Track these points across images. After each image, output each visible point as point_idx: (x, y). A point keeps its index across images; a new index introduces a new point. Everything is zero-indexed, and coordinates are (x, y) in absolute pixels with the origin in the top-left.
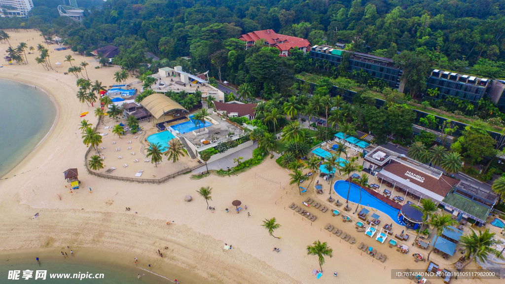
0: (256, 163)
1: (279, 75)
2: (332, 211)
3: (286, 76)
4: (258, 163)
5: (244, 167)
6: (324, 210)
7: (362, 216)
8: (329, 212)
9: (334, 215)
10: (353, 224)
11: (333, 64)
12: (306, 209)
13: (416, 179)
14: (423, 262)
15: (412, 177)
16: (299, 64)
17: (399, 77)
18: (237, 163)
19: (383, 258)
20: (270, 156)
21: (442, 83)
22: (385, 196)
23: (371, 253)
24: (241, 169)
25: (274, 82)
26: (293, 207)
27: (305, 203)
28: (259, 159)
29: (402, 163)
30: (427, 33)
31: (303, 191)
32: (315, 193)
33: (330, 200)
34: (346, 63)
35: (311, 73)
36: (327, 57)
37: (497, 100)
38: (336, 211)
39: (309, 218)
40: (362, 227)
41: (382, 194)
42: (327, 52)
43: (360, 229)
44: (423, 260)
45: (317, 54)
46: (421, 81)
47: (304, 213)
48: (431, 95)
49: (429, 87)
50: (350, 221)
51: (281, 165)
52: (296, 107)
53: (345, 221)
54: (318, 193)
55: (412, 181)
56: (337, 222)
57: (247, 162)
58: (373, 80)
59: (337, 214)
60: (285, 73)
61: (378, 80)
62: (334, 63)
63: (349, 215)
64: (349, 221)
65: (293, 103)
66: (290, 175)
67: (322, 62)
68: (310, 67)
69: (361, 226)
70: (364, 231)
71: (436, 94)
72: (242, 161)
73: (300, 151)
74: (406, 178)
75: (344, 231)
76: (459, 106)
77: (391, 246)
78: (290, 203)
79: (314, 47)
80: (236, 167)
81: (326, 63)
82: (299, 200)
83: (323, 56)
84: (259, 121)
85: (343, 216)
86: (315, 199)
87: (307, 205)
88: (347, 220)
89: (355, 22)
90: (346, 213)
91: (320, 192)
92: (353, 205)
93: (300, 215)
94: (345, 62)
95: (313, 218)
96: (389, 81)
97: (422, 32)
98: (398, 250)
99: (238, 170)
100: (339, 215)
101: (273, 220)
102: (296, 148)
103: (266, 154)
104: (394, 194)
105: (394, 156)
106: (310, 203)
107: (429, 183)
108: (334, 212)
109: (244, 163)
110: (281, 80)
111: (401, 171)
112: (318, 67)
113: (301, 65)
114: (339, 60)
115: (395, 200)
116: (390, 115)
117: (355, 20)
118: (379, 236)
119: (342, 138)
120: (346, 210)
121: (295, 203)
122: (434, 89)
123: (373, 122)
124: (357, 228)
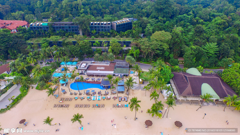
0: (24, 95)
1: (16, 43)
2: (74, 98)
3: (21, 43)
4: (26, 94)
5: (18, 101)
6: (71, 100)
7: (88, 94)
8: (73, 100)
9: (76, 100)
10: (86, 99)
11: (45, 31)
12: (62, 104)
13: (101, 69)
14: (117, 99)
15: (100, 69)
16: (26, 35)
17: (78, 29)
18: (11, 101)
19: (103, 106)
20: (31, 88)
21: (96, 27)
22: (93, 81)
23: (98, 107)
24: (16, 102)
25: (15, 48)
26: (55, 106)
27: (60, 102)
28: (25, 92)
29: (94, 65)
30: (82, 8)
31: (56, 97)
33: (71, 94)
34: (52, 29)
35: (35, 38)
36: (41, 28)
37: (115, 29)
38: (76, 97)
39: (66, 107)
40: (90, 98)
41: (92, 81)
42: (39, 25)
43: (89, 99)
44: (116, 98)
45: (35, 28)
46: (88, 28)
47: (62, 106)
48: (94, 33)
49: (91, 30)
50: (84, 98)
51: (40, 90)
52: (34, 58)
54: (64, 93)
55: (100, 70)
56: (79, 102)
57: (19, 97)
58: (68, 33)
59: (77, 98)
60: (19, 42)
61: (70, 32)
62: (45, 30)
63: (82, 96)
64: (84, 99)
65: (32, 56)
66: (47, 92)
67: (39, 31)
68: (33, 35)
69: (89, 98)
70: (91, 99)
71: (95, 32)
72: (14, 98)
73: (46, 78)
74: (97, 70)
75: (83, 104)
76: (105, 34)
77: (104, 100)
78: (53, 105)
79: (31, 24)
80: (12, 103)
81: (41, 31)
82: (57, 102)
83: (38, 28)
84: (15, 72)
85: (80, 98)
86: (64, 97)
87: (62, 102)
88: (82, 99)
89: (48, 7)
90: (81, 96)
91: (65, 93)
92: (82, 91)
93: (61, 108)
94: (51, 28)
96: (75, 32)
97: (80, 8)
98: (107, 100)
99: (14, 104)
100: (78, 98)
101: (49, 118)
102: (43, 78)
103: (28, 88)
104: (96, 79)
105: (89, 63)
106: (62, 100)
107: (107, 69)
108: (76, 98)
109: (17, 98)
110: (18, 46)
111: (95, 68)
112: (38, 34)
113: (28, 35)
114: (47, 28)
115: (97, 81)
116: (81, 46)
117: (47, 6)
118: (98, 98)
119: (64, 64)
120: (80, 95)
121: (56, 104)
122: (94, 31)
123: (75, 52)
124: (88, 100)
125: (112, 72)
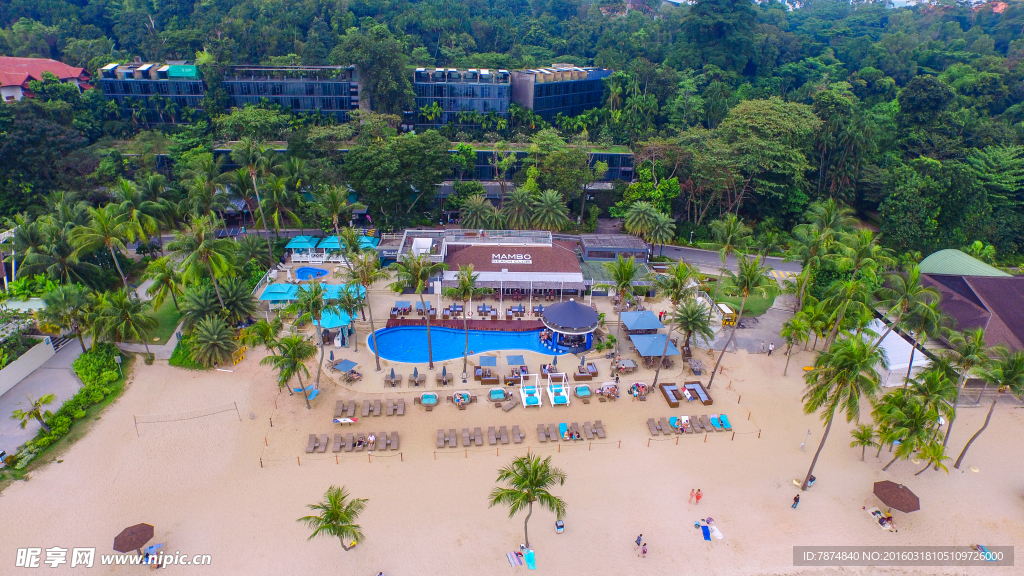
0: (106, 395)
2: (418, 401)
4: (117, 393)
5: (70, 427)
6: (397, 410)
8: (414, 409)
9: (429, 408)
10: (483, 401)
11: (182, 102)
12: (355, 432)
13: (517, 262)
15: (507, 262)
16: (78, 119)
17: (354, 98)
18: (34, 425)
19: (597, 431)
21: (439, 90)
22: (488, 318)
23: (571, 435)
24: (62, 435)
26: (316, 446)
27: (341, 420)
28: (110, 382)
29: (473, 244)
31: (309, 397)
32: (344, 384)
33: (393, 381)
34: (220, 91)
35: (125, 138)
36: (160, 88)
37: (531, 104)
38: (428, 397)
39: (383, 446)
40: (507, 396)
41: (480, 318)
42: (153, 74)
43: (505, 404)
44: (650, 390)
45: (127, 87)
47: (359, 444)
48: (430, 118)
49: (421, 103)
50: (473, 400)
53: (462, 407)
54: (350, 380)
55: (513, 268)
56: (447, 417)
57: (76, 403)
58: (300, 117)
59: (433, 401)
62: (184, 99)
63: (457, 388)
64: (471, 402)
67: (148, 104)
68: (119, 125)
69: (502, 396)
70: (519, 403)
71: (438, 114)
72: (54, 408)
73: (231, 305)
74: (498, 268)
75: (485, 428)
76: (484, 126)
77: (586, 401)
78: (302, 442)
79: (110, 67)
80: (35, 440)
81: (163, 104)
82: (320, 422)
83: (145, 88)
85: (451, 399)
86: (356, 398)
87: (349, 420)
88: (464, 403)
90: (447, 390)
91: (352, 377)
92: (454, 365)
93: (353, 454)
94: (214, 88)
95: (391, 443)
98: (602, 400)
99: (52, 443)
100: (438, 401)
104: (501, 309)
105: (451, 238)
106: (350, 413)
107: (541, 261)
108: (425, 401)
109: (65, 412)
111: (482, 258)
112: (144, 119)
113: (88, 122)
114: (195, 88)
115: (511, 317)
118: (552, 396)
119: (309, 246)
120: (445, 383)
121: (318, 433)
122: (431, 105)
124: (498, 406)
125: (575, 278)
